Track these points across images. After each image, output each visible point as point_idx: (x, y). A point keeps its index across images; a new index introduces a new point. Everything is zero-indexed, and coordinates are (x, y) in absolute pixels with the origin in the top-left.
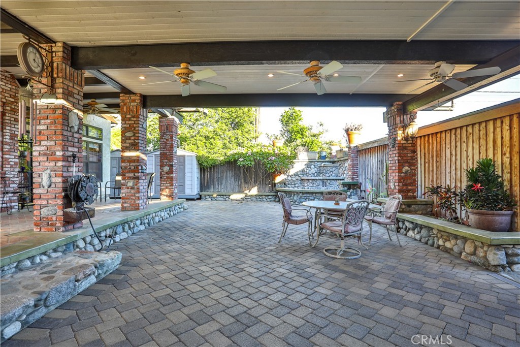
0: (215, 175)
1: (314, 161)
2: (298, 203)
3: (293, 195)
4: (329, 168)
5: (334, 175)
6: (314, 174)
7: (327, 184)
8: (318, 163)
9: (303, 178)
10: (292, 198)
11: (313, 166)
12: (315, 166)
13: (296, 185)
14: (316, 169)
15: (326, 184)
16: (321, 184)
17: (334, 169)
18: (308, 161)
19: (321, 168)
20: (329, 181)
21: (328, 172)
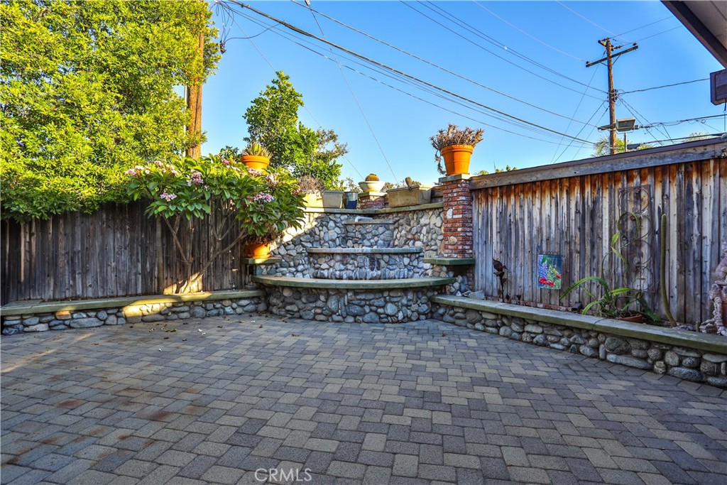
0: (61, 245)
1: (336, 211)
2: (340, 318)
3: (322, 298)
4: (369, 228)
5: (381, 242)
6: (334, 241)
7: (383, 263)
8: (343, 217)
9: (314, 250)
10: (319, 303)
11: (331, 224)
12: (335, 222)
13: (300, 268)
14: (337, 229)
15: (379, 264)
16: (367, 263)
17: (381, 229)
18: (322, 210)
19: (350, 228)
20: (386, 257)
21: (369, 236)
